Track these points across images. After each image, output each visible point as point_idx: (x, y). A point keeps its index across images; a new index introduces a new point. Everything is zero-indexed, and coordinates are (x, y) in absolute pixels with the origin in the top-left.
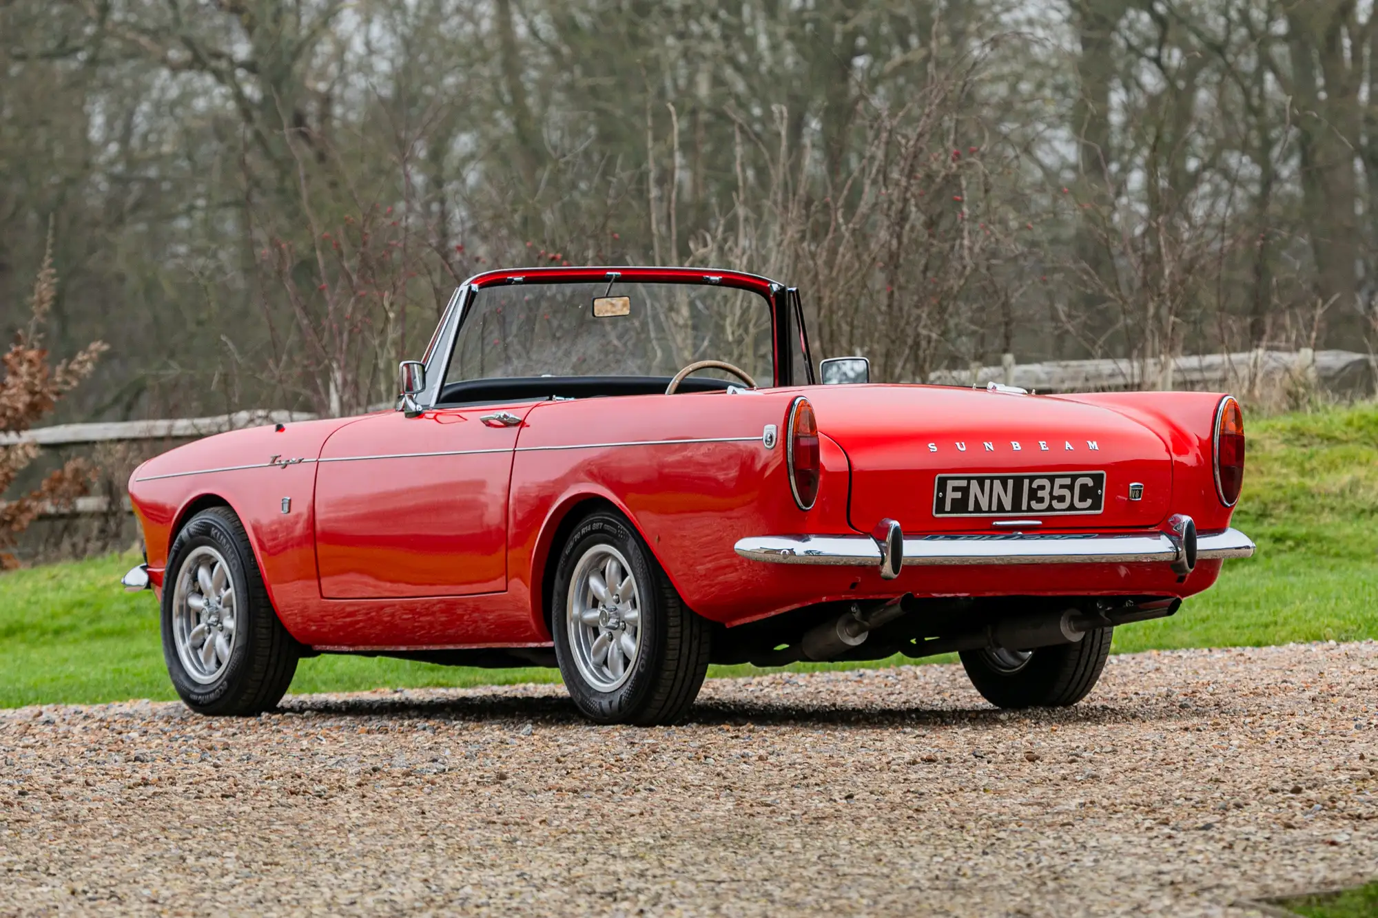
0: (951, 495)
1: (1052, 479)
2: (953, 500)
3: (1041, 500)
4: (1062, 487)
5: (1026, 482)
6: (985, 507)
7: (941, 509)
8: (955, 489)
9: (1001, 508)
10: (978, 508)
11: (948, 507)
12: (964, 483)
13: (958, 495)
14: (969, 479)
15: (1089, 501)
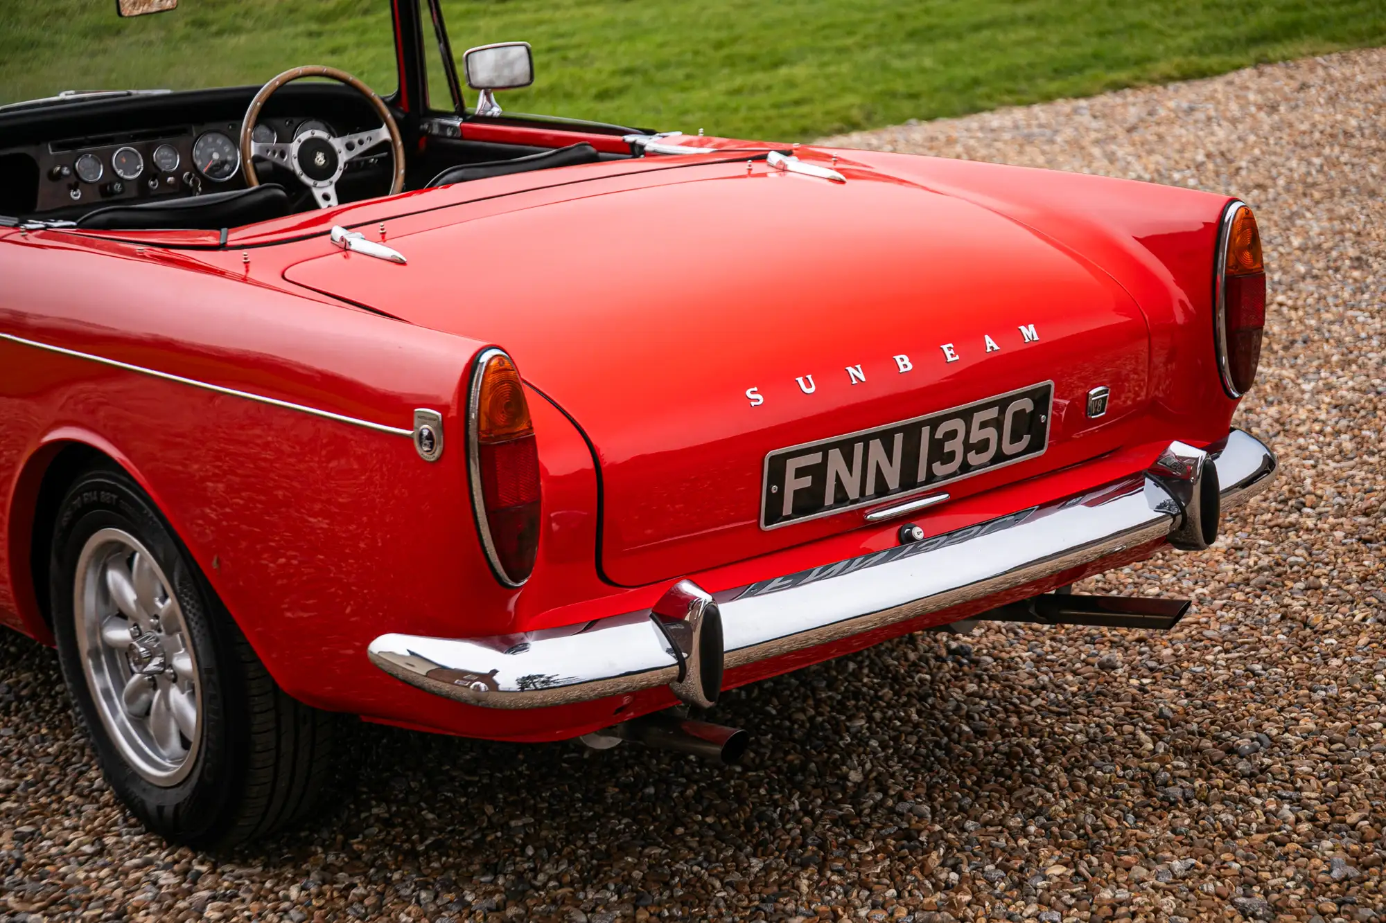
0: (793, 484)
1: (967, 416)
2: (797, 493)
3: (951, 456)
4: (983, 425)
5: (926, 431)
6: (853, 493)
7: (774, 514)
8: (800, 473)
9: (882, 489)
10: (841, 498)
11: (788, 509)
12: (816, 458)
13: (806, 482)
14: (825, 449)
15: (1027, 438)
